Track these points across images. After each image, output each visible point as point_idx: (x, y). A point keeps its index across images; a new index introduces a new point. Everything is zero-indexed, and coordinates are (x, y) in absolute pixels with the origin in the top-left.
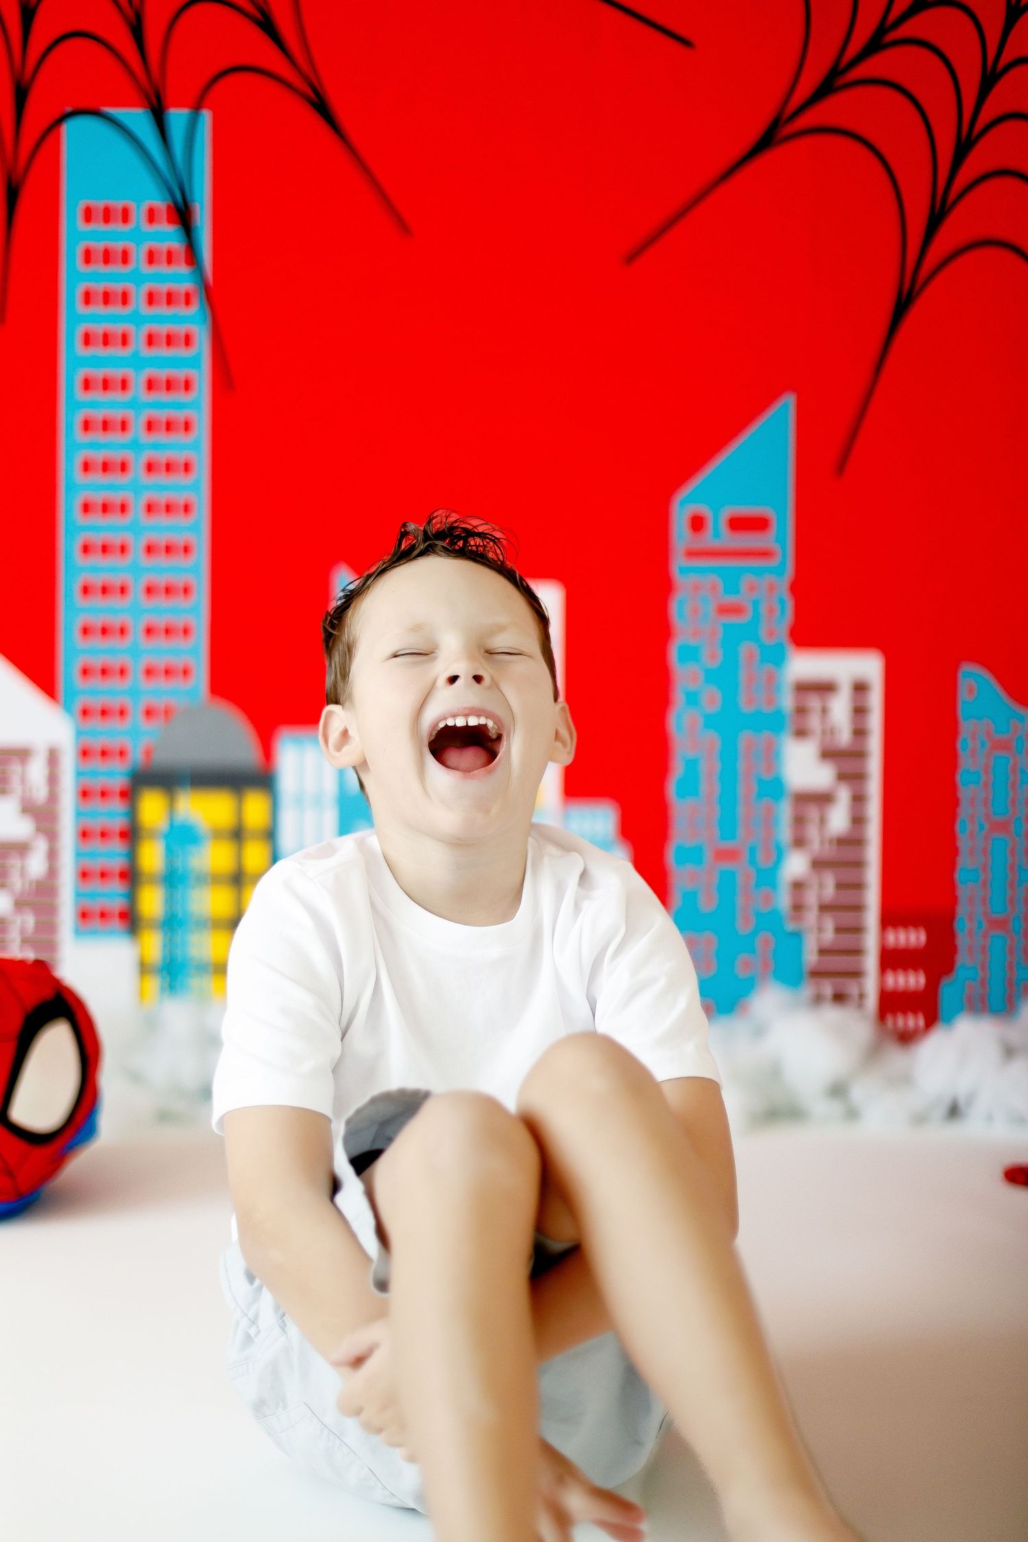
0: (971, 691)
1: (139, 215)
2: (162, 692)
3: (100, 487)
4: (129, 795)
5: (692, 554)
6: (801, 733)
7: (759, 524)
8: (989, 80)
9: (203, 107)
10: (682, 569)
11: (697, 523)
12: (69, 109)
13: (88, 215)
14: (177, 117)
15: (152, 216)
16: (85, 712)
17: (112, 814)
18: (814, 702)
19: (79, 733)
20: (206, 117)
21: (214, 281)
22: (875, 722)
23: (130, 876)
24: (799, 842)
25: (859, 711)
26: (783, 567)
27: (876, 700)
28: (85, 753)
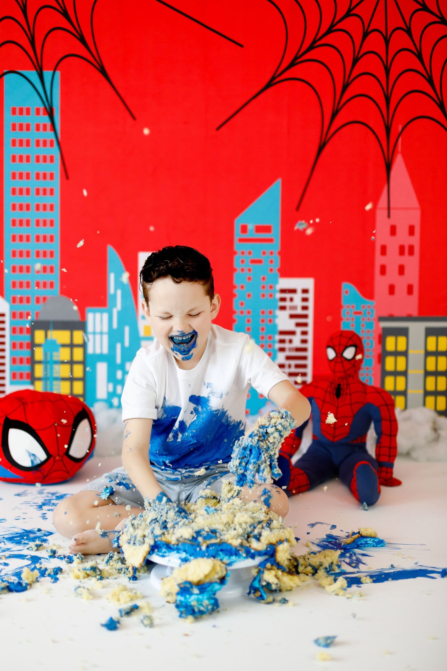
0: (347, 292)
1: (33, 112)
2: (42, 292)
3: (18, 215)
4: (31, 331)
5: (241, 240)
6: (283, 308)
7: (267, 229)
8: (355, 61)
9: (57, 70)
10: (238, 247)
11: (244, 229)
12: (5, 71)
13: (14, 111)
14: (47, 74)
15: (38, 111)
16: (14, 300)
17: (25, 338)
18: (288, 296)
19: (11, 308)
20: (58, 74)
21: (61, 137)
22: (311, 304)
23: (32, 361)
24: (282, 350)
25: (305, 300)
26: (276, 246)
27: (311, 295)
28: (14, 315)
